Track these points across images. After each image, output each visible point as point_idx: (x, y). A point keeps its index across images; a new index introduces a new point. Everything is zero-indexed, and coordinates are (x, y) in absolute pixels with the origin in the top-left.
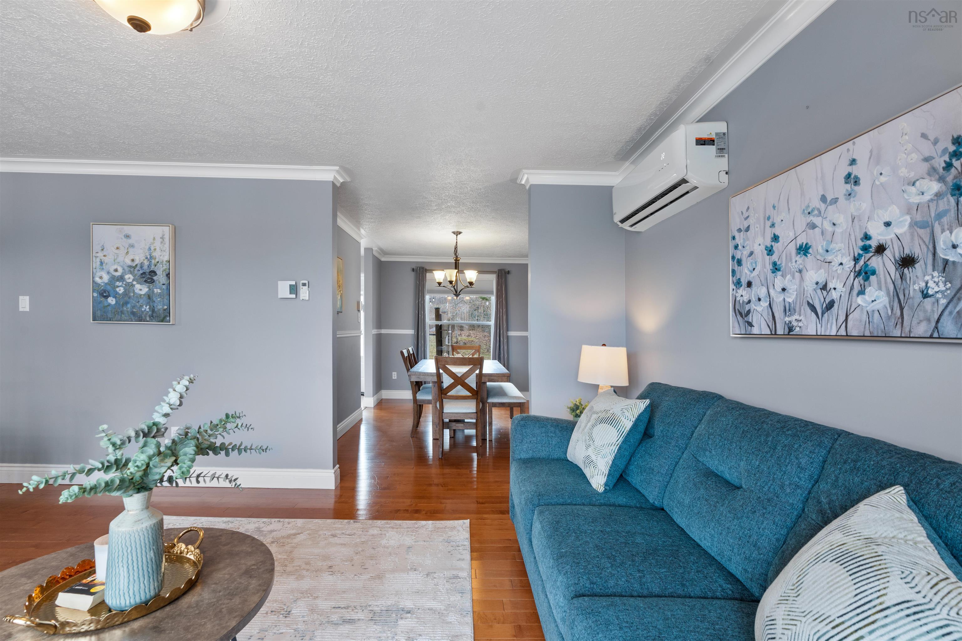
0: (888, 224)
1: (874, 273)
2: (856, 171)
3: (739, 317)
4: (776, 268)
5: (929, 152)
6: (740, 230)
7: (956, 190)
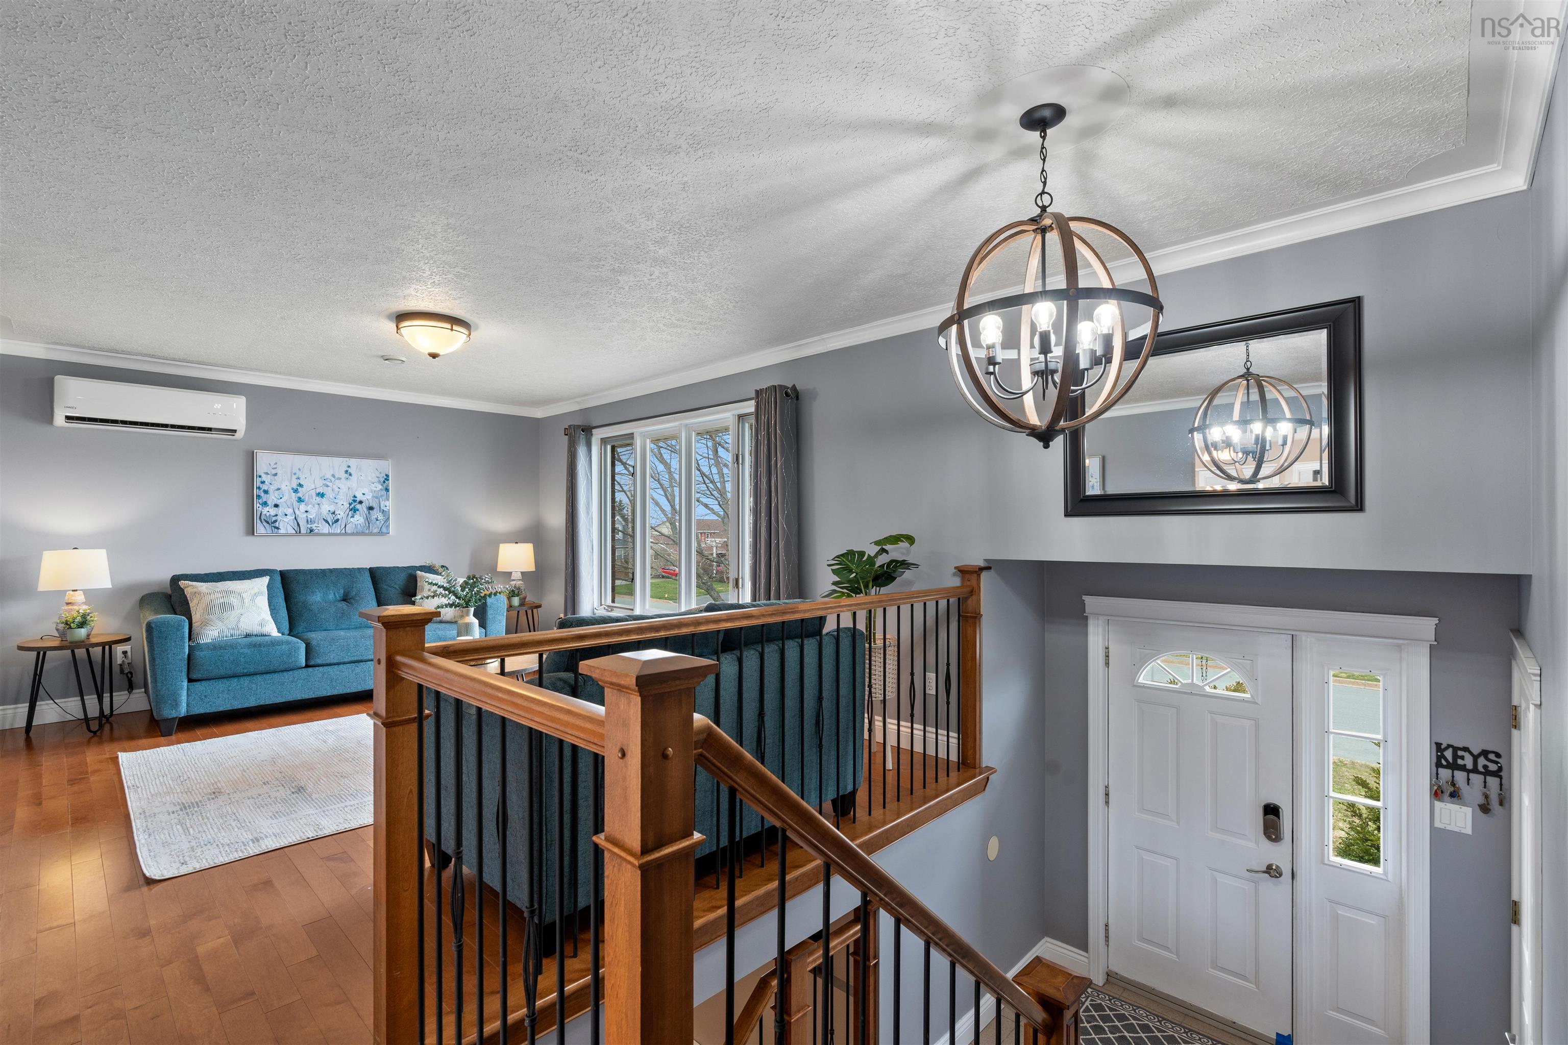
0: (364, 494)
1: (358, 510)
2: (350, 470)
3: (265, 524)
4: (300, 500)
5: (379, 475)
6: (267, 474)
7: (387, 490)
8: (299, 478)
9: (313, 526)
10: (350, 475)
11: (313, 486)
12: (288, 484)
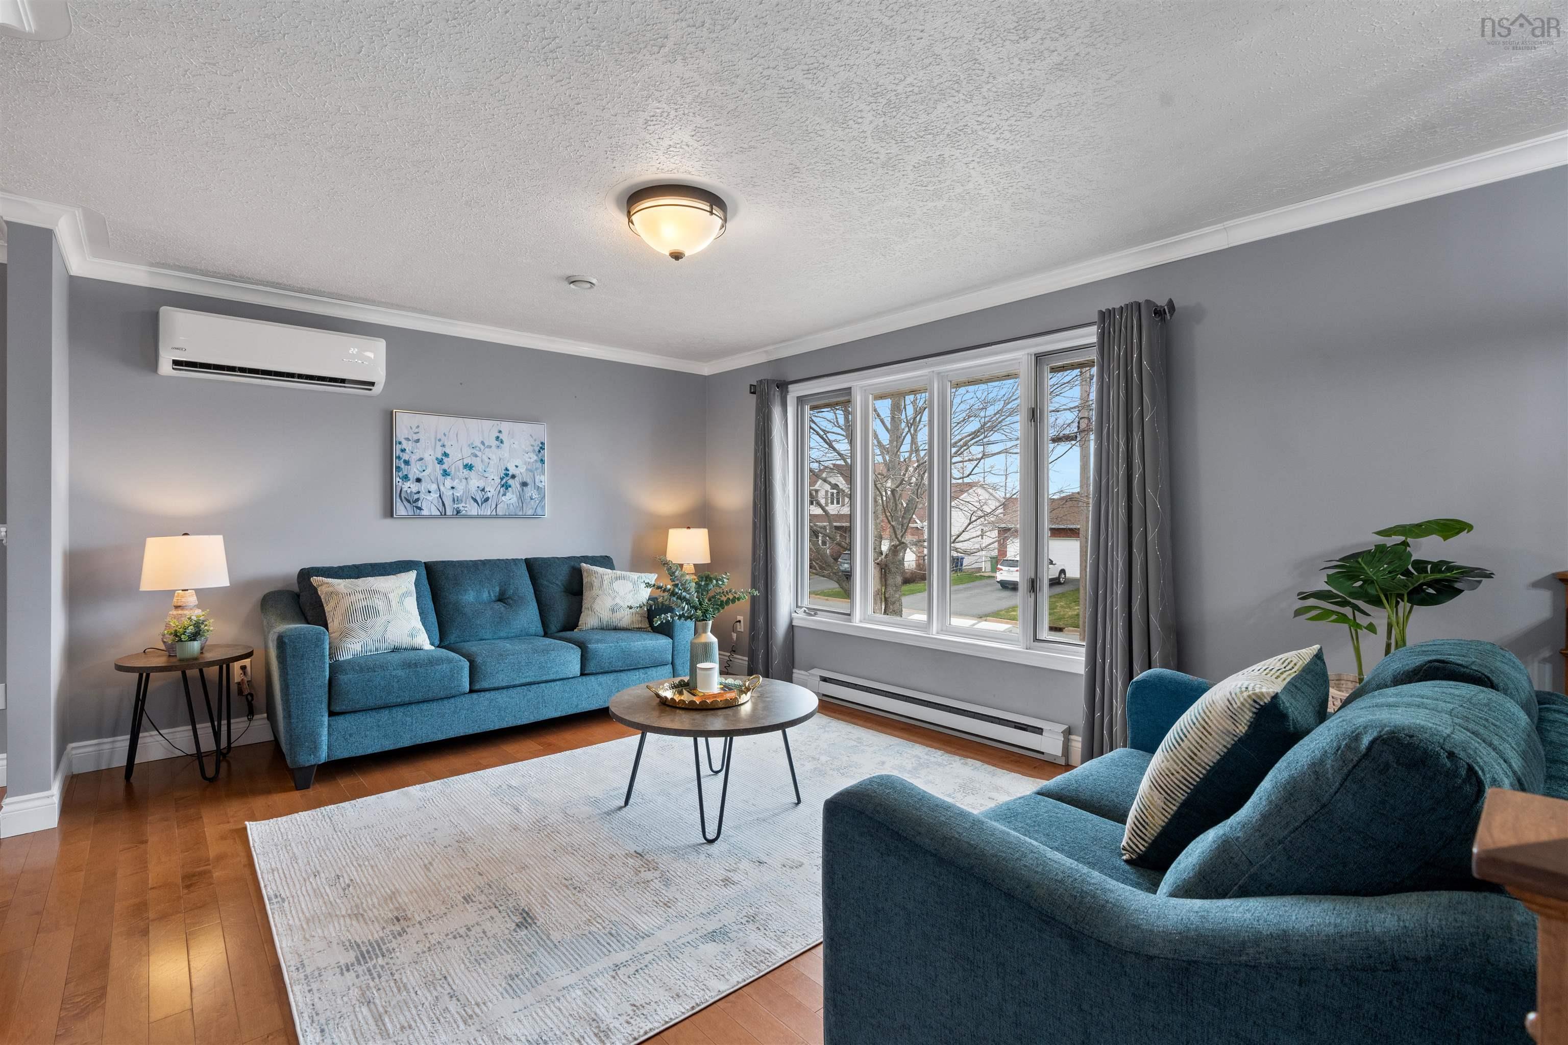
0: (517, 466)
1: (510, 487)
2: (501, 437)
3: (406, 503)
4: (445, 473)
5: (533, 443)
6: (408, 439)
7: (542, 461)
8: (443, 446)
9: (460, 506)
10: (502, 442)
11: (460, 456)
12: (432, 453)
